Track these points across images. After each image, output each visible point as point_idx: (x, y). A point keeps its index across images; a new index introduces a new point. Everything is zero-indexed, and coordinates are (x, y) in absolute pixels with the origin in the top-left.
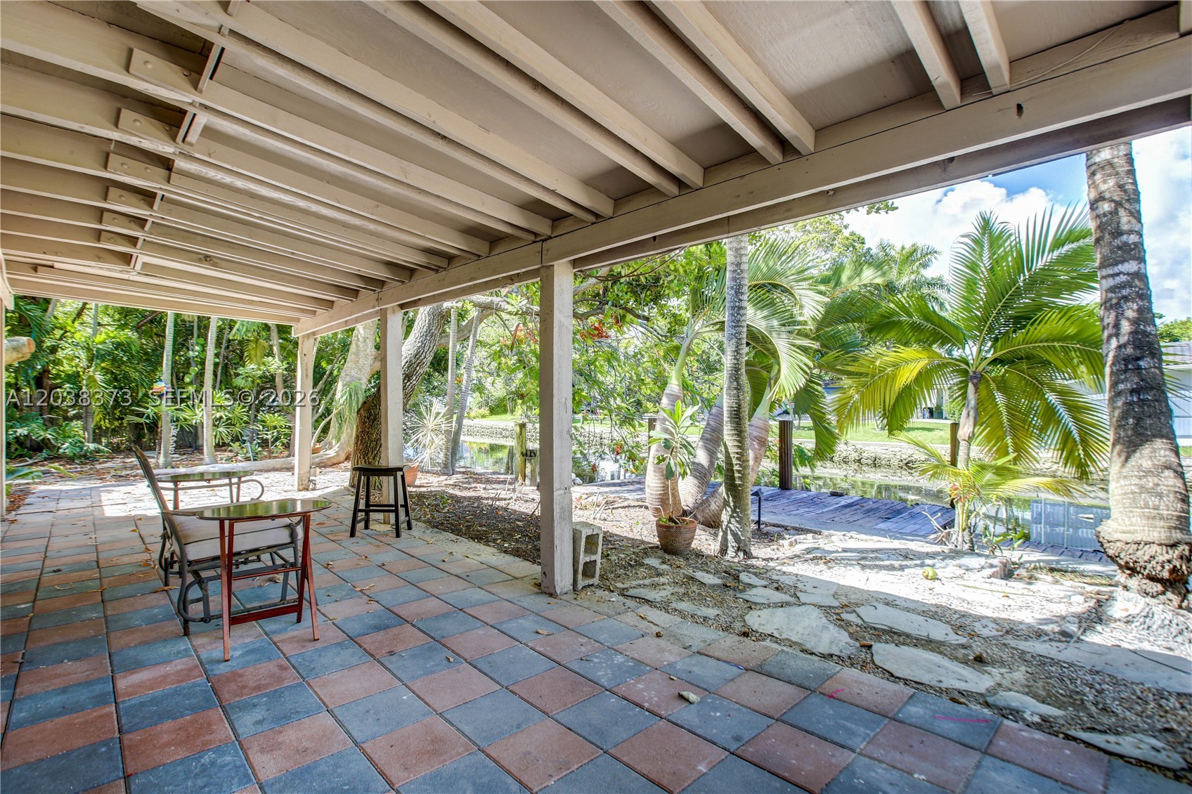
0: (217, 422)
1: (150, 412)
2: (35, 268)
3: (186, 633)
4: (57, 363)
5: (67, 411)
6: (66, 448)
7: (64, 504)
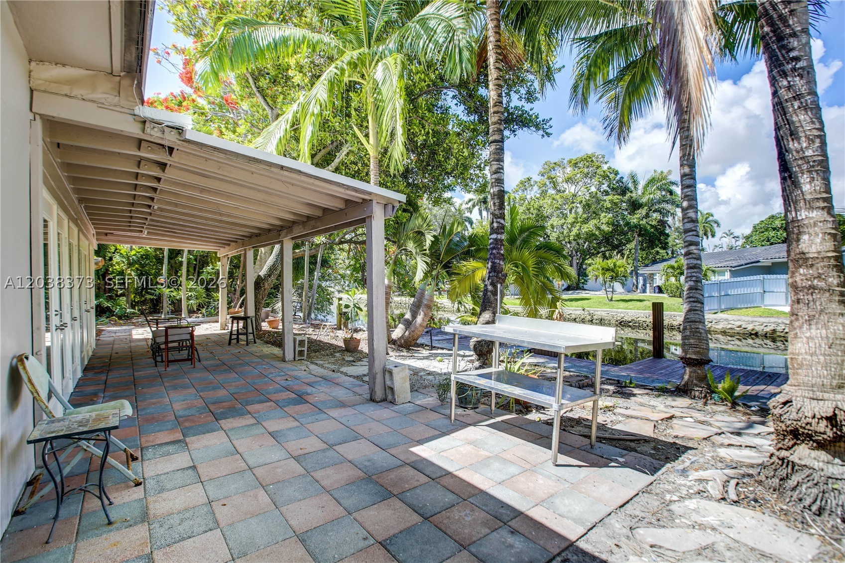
0: (188, 299)
1: (157, 292)
2: (106, 234)
3: (156, 366)
4: (112, 265)
5: (117, 291)
6: (117, 310)
7: (117, 334)
